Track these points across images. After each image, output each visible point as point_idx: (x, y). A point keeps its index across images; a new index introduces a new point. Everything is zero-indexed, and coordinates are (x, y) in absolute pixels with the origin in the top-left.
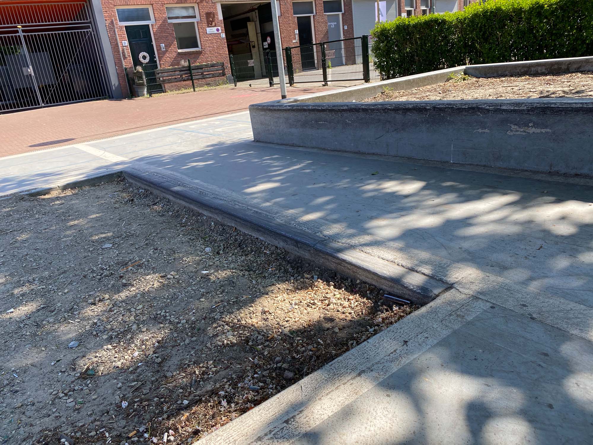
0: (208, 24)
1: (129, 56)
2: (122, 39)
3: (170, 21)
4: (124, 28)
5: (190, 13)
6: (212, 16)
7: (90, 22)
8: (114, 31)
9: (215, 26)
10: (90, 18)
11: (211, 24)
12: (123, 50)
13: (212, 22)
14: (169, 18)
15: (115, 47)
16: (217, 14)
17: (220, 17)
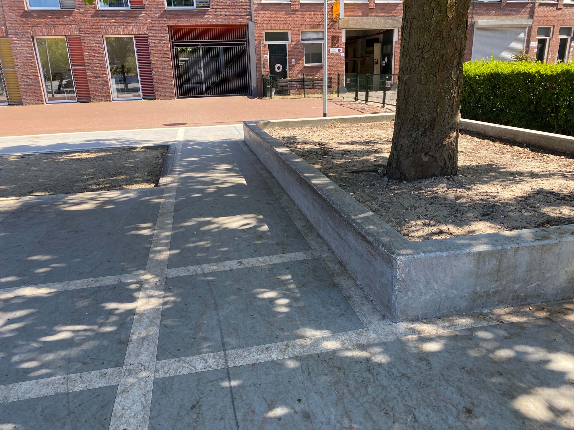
0: (332, 45)
1: (268, 66)
2: (265, 53)
3: (302, 42)
4: (268, 46)
5: (320, 36)
6: (336, 39)
7: (246, 41)
8: (260, 48)
9: (338, 47)
10: (246, 38)
11: (335, 46)
12: (264, 62)
13: (335, 44)
14: (303, 40)
15: (259, 59)
16: (341, 38)
17: (343, 40)
